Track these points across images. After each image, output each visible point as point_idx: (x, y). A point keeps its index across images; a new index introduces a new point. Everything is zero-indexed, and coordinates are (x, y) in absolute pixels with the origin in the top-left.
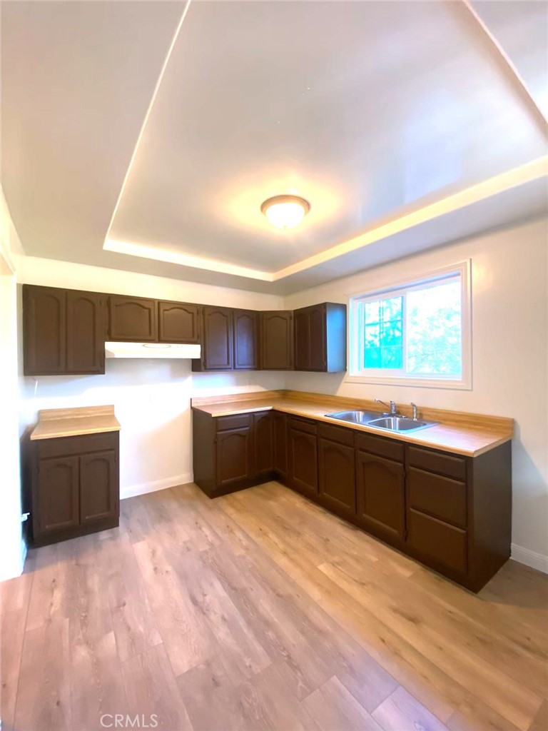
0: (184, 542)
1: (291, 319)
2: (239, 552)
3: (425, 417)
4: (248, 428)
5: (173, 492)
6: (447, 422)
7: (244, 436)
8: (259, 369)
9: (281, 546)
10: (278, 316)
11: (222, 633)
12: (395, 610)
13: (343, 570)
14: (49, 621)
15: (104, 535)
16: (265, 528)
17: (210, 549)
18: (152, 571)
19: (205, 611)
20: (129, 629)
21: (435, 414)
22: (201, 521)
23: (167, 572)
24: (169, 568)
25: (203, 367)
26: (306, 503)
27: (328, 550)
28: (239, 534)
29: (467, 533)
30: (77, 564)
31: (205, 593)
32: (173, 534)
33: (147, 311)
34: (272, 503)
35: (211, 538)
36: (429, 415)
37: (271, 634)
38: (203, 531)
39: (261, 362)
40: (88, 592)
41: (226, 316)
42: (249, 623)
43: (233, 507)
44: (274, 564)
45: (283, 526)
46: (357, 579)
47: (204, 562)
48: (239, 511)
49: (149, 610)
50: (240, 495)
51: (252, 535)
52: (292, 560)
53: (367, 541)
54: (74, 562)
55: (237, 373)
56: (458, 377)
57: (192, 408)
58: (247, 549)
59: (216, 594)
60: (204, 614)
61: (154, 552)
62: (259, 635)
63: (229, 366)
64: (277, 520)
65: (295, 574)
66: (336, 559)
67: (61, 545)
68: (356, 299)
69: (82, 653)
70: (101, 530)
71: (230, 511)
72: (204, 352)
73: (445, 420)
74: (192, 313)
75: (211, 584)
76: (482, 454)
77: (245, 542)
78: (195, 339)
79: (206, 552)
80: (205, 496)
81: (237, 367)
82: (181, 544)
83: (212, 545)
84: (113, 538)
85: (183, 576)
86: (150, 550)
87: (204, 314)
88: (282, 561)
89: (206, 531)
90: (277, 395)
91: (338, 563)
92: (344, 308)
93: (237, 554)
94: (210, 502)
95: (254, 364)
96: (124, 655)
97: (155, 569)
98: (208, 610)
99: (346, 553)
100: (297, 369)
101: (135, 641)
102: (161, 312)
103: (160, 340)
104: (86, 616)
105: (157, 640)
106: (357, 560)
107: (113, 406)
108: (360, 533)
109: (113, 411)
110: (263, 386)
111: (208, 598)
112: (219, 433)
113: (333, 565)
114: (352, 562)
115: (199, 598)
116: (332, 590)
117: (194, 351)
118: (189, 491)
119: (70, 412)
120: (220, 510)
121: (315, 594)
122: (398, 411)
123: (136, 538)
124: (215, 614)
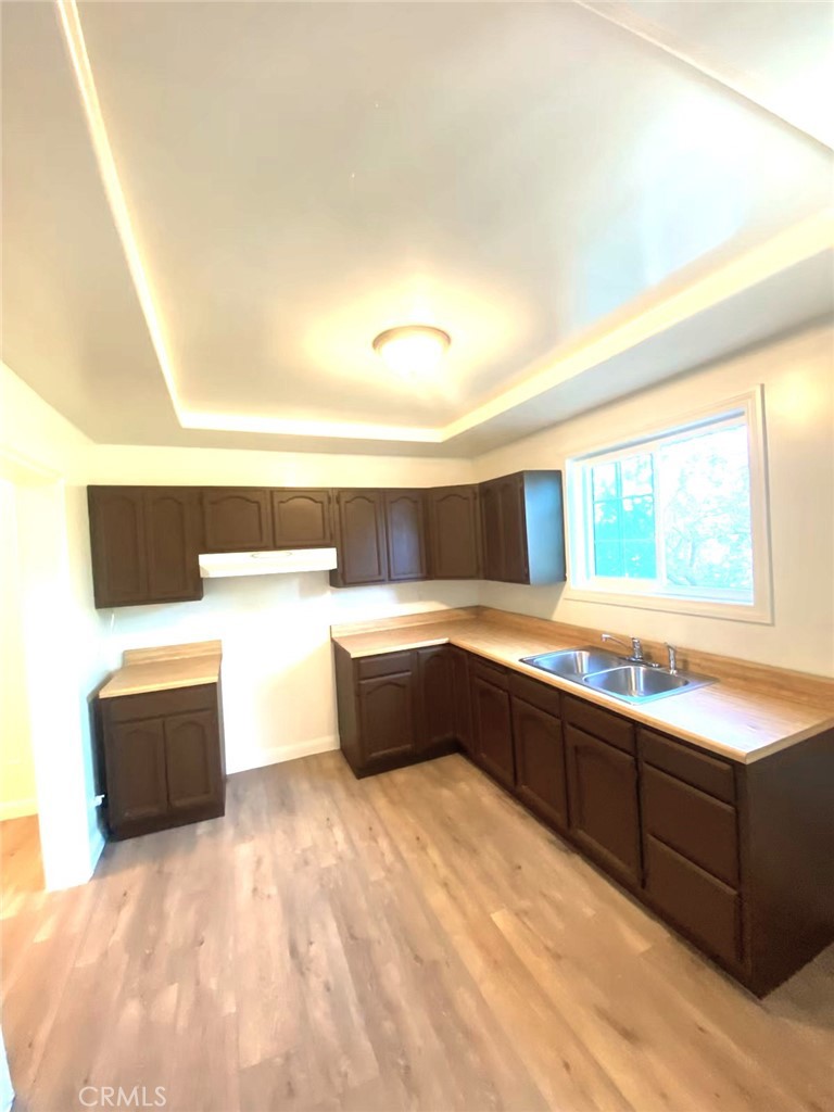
0: (304, 851)
1: (475, 498)
2: (377, 875)
3: (692, 668)
4: (409, 673)
5: (307, 765)
6: (731, 680)
7: (404, 686)
8: (431, 579)
9: (443, 871)
10: (455, 495)
11: (319, 1012)
12: (603, 1014)
13: (531, 926)
14: (105, 955)
15: (203, 827)
16: (424, 836)
17: (336, 865)
18: (249, 893)
19: (304, 969)
20: (198, 983)
21: (709, 664)
22: (335, 818)
23: (269, 896)
24: (273, 890)
25: (341, 582)
26: (500, 797)
27: (514, 887)
28: (384, 843)
29: (740, 895)
30: (160, 872)
31: (312, 940)
32: (291, 833)
33: (254, 506)
34: (446, 793)
35: (342, 846)
36: (699, 665)
37: (388, 1026)
38: (333, 835)
39: (432, 568)
40: (161, 917)
41: (373, 502)
42: (362, 1000)
43: (386, 794)
44: (423, 902)
45: (454, 837)
46: (550, 944)
47: (322, 886)
48: (392, 802)
49: (230, 957)
50: (400, 776)
51: (403, 847)
52: (453, 898)
53: (584, 876)
54: (156, 867)
55: (395, 586)
56: (749, 599)
57: (332, 640)
58: (389, 870)
59: (327, 944)
60: (302, 974)
61: (259, 862)
62: (372, 1024)
63: (381, 578)
64: (447, 825)
65: (452, 922)
66: (525, 904)
67: (148, 839)
68: (577, 460)
69: (133, 1010)
70: (201, 820)
71: (381, 802)
72: (341, 558)
73: (728, 675)
74: (321, 503)
75: (324, 926)
76: (763, 759)
77: (389, 858)
78: (328, 541)
79: (328, 870)
80: (350, 774)
81: (393, 577)
82: (298, 852)
83: (340, 858)
84: (213, 833)
85: (289, 908)
86: (256, 859)
87: (338, 502)
88: (438, 899)
89: (339, 834)
90: (464, 615)
91: (526, 913)
92: (556, 476)
93: (373, 878)
94: (355, 783)
95: (422, 572)
96: (182, 1023)
97: (255, 890)
98: (308, 969)
99: (545, 896)
100: (489, 577)
101: (202, 1003)
102: (276, 504)
103: (275, 546)
104: (150, 955)
105: (230, 1007)
106: (559, 908)
107: (220, 641)
108: (577, 859)
109: (220, 649)
110: (442, 602)
111: (313, 948)
112: (363, 682)
113: (517, 915)
114: (550, 912)
115: (302, 948)
116: (504, 960)
117: (327, 558)
118: (330, 764)
119: (161, 653)
120: (366, 797)
121: (475, 963)
122: (646, 655)
123: (242, 836)
124: (318, 976)
